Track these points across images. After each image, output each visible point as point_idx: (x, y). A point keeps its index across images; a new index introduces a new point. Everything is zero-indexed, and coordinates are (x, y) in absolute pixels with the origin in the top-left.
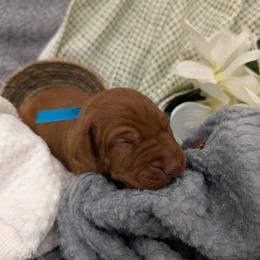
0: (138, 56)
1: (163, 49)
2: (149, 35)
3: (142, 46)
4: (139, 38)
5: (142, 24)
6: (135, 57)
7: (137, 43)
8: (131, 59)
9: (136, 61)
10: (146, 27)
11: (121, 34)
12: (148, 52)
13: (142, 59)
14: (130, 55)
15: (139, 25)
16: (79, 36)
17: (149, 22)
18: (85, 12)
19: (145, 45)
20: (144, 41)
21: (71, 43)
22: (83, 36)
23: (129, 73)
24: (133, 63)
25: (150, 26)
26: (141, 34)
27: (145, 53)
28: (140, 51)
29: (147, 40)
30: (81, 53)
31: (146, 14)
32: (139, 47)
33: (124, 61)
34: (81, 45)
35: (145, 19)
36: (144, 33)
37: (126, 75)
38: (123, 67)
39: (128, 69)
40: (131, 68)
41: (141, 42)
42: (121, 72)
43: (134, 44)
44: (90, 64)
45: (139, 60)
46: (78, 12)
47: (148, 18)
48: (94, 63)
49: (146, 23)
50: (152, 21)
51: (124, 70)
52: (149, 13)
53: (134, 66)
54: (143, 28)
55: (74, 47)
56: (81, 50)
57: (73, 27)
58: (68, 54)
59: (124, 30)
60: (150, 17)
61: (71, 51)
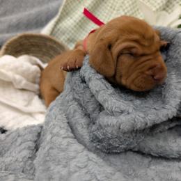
5: (109, 10)
10: (112, 13)
16: (69, 18)
17: (114, 9)
21: (63, 23)
22: (71, 18)
30: (70, 29)
31: (112, 4)
34: (70, 24)
35: (111, 7)
36: (111, 16)
44: (75, 36)
49: (112, 10)
50: (116, 8)
52: (115, 4)
54: (110, 13)
55: (65, 24)
56: (70, 26)
57: (66, 14)
58: (61, 29)
59: (99, 15)
60: (115, 6)
61: (63, 27)
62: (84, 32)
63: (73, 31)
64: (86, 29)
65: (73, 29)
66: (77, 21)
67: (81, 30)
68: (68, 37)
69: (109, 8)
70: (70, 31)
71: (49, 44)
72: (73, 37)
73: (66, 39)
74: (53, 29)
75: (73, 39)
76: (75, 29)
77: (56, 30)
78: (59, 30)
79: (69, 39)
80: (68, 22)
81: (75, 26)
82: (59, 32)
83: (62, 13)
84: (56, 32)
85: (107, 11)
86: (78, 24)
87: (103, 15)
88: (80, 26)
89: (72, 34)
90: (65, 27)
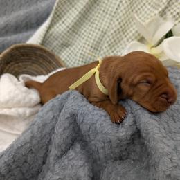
0: (98, 36)
1: (115, 32)
2: (106, 22)
3: (101, 29)
4: (99, 24)
5: (102, 15)
6: (96, 37)
7: (98, 28)
8: (93, 38)
9: (97, 39)
10: (105, 17)
11: (89, 21)
12: (105, 33)
13: (101, 38)
14: (92, 35)
15: (100, 15)
17: (107, 13)
18: (66, 6)
19: (103, 28)
20: (103, 26)
22: (63, 22)
23: (92, 47)
24: (94, 40)
25: (107, 16)
27: (103, 34)
28: (100, 33)
29: (105, 25)
30: (63, 34)
31: (105, 8)
32: (99, 30)
33: (89, 39)
34: (62, 29)
35: (104, 11)
36: (103, 20)
37: (89, 48)
38: (87, 43)
39: (91, 45)
40: (93, 44)
41: (100, 27)
42: (86, 46)
43: (96, 28)
44: (69, 41)
45: (99, 39)
47: (106, 11)
48: (71, 40)
50: (109, 12)
51: (88, 45)
52: (107, 7)
53: (95, 43)
54: (102, 17)
55: (57, 30)
56: (63, 32)
58: (53, 35)
59: (91, 18)
60: (108, 10)
61: (55, 32)
62: (77, 36)
63: (66, 37)
64: (79, 33)
65: (66, 34)
66: (70, 26)
67: (74, 34)
68: (61, 42)
69: (101, 12)
70: (63, 37)
71: (38, 52)
72: (66, 41)
73: (59, 44)
75: (67, 43)
76: (68, 34)
77: (48, 35)
78: (51, 35)
79: (62, 44)
80: (60, 27)
81: (68, 32)
82: (52, 37)
84: (49, 37)
86: (70, 29)
87: (96, 20)
88: (73, 31)
89: (66, 39)
90: (57, 32)
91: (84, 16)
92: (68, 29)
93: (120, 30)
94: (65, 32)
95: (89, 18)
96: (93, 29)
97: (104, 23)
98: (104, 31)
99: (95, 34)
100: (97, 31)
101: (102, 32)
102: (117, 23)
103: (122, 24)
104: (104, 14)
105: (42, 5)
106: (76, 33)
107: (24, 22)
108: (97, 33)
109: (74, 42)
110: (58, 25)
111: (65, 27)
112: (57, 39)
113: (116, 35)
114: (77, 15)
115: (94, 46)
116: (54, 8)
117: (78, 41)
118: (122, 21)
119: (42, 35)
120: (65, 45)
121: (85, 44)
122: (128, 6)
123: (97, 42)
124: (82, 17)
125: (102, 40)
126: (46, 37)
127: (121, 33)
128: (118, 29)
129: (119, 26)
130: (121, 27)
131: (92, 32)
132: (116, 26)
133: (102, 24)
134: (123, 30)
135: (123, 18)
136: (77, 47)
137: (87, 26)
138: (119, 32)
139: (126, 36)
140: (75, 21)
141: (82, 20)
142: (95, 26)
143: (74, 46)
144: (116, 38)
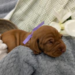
0: (36, 17)
2: (40, 11)
3: (38, 14)
4: (37, 11)
5: (38, 7)
6: (35, 17)
7: (36, 13)
8: (34, 17)
10: (40, 8)
13: (38, 18)
16: (20, 10)
17: (41, 7)
18: (23, 3)
21: (17, 12)
22: (21, 10)
23: (33, 21)
24: (34, 18)
26: (38, 10)
28: (37, 15)
30: (20, 15)
32: (37, 14)
33: (32, 18)
34: (20, 13)
35: (39, 6)
37: (32, 22)
38: (31, 19)
39: (33, 20)
40: (34, 20)
41: (37, 13)
42: (31, 21)
43: (35, 13)
46: (21, 3)
47: (40, 6)
51: (32, 21)
52: (41, 4)
53: (35, 20)
54: (39, 9)
55: (18, 13)
56: (20, 14)
57: (19, 7)
58: (16, 15)
59: (34, 9)
60: (41, 5)
61: (17, 14)
62: (27, 16)
63: (22, 16)
64: (28, 15)
65: (22, 15)
66: (24, 12)
67: (26, 16)
68: (19, 19)
69: (38, 6)
72: (22, 18)
73: (19, 20)
74: (12, 15)
75: (22, 19)
76: (23, 15)
77: (14, 15)
78: (15, 15)
79: (20, 20)
80: (19, 12)
81: (23, 14)
82: (15, 16)
83: (17, 7)
84: (14, 16)
85: (37, 8)
86: (24, 13)
87: (35, 9)
88: (25, 14)
89: (22, 17)
90: (18, 14)
91: (30, 8)
92: (23, 13)
93: (46, 14)
94: (21, 14)
95: (33, 9)
96: (34, 13)
97: (39, 11)
98: (39, 15)
99: (35, 16)
100: (36, 14)
101: (38, 15)
102: (45, 11)
103: (47, 11)
104: (40, 7)
105: (12, 3)
106: (27, 15)
107: (3, 9)
108: (36, 16)
109: (25, 19)
110: (18, 11)
111: (22, 12)
112: (17, 17)
113: (44, 16)
114: (27, 7)
115: (34, 21)
116: (17, 3)
117: (27, 19)
118: (47, 10)
119: (11, 15)
120: (21, 20)
121: (30, 20)
122: (50, 4)
123: (36, 19)
124: (29, 8)
125: (38, 19)
126: (13, 16)
127: (47, 16)
128: (45, 14)
129: (45, 12)
130: (47, 13)
131: (33, 15)
132: (44, 12)
133: (38, 11)
134: (47, 14)
135: (48, 9)
136: (26, 21)
137: (32, 12)
138: (46, 15)
139: (48, 17)
140: (26, 9)
141: (29, 9)
142: (35, 12)
143: (25, 21)
144: (44, 18)
